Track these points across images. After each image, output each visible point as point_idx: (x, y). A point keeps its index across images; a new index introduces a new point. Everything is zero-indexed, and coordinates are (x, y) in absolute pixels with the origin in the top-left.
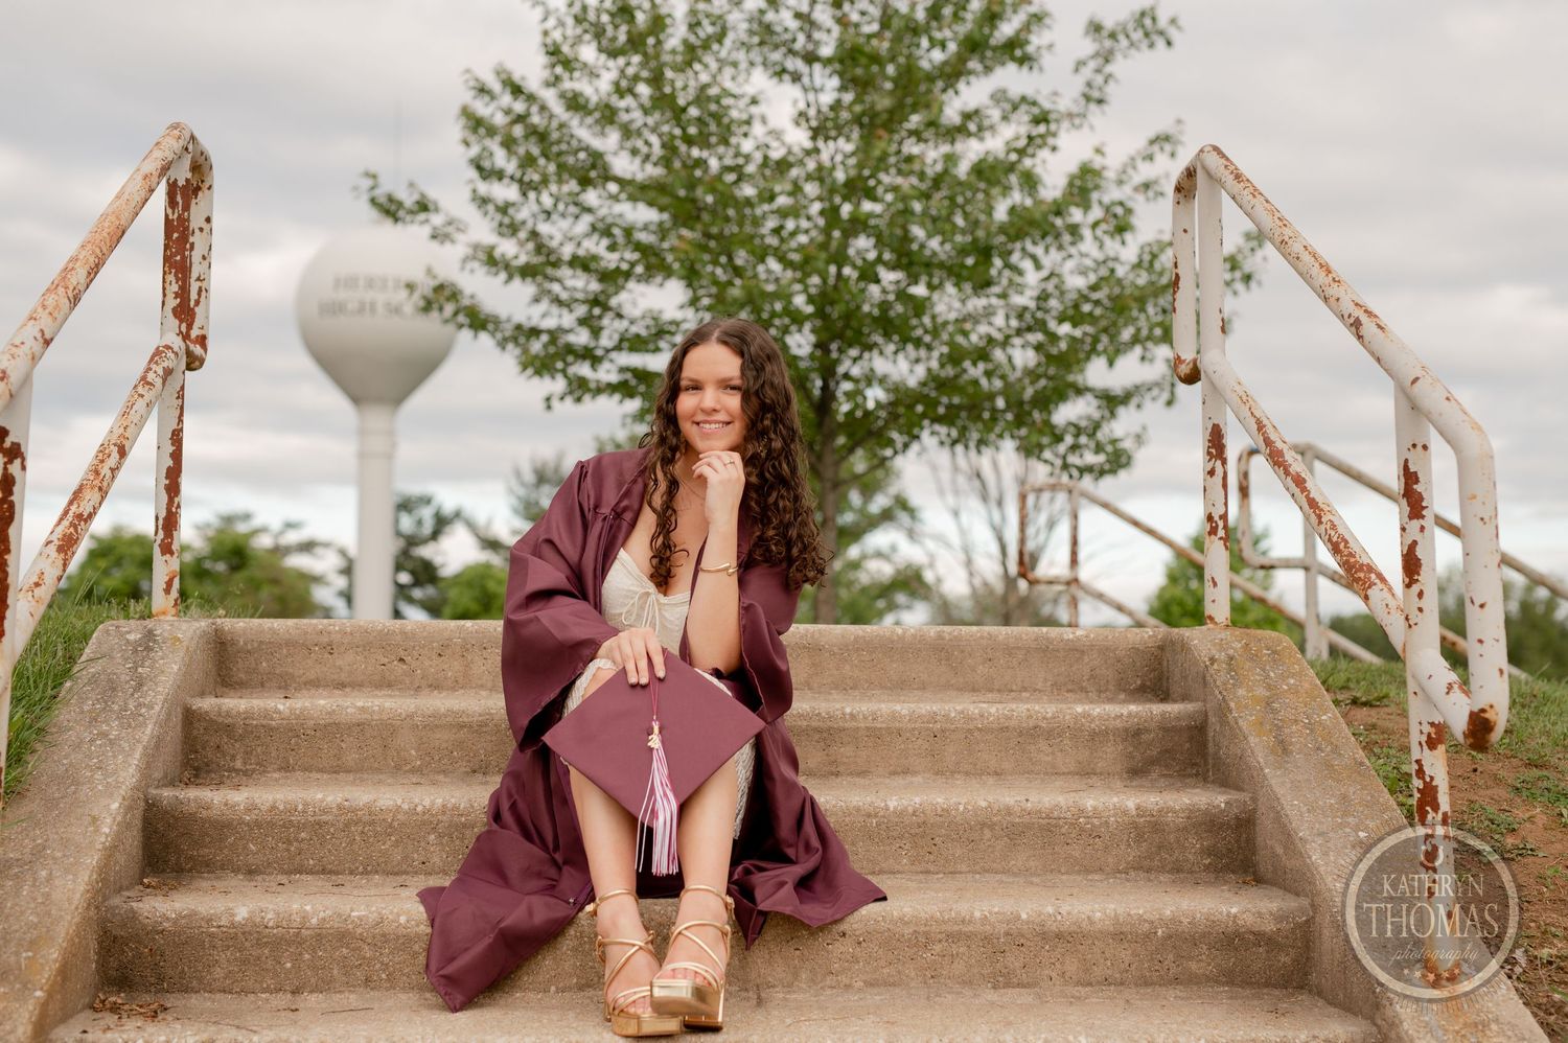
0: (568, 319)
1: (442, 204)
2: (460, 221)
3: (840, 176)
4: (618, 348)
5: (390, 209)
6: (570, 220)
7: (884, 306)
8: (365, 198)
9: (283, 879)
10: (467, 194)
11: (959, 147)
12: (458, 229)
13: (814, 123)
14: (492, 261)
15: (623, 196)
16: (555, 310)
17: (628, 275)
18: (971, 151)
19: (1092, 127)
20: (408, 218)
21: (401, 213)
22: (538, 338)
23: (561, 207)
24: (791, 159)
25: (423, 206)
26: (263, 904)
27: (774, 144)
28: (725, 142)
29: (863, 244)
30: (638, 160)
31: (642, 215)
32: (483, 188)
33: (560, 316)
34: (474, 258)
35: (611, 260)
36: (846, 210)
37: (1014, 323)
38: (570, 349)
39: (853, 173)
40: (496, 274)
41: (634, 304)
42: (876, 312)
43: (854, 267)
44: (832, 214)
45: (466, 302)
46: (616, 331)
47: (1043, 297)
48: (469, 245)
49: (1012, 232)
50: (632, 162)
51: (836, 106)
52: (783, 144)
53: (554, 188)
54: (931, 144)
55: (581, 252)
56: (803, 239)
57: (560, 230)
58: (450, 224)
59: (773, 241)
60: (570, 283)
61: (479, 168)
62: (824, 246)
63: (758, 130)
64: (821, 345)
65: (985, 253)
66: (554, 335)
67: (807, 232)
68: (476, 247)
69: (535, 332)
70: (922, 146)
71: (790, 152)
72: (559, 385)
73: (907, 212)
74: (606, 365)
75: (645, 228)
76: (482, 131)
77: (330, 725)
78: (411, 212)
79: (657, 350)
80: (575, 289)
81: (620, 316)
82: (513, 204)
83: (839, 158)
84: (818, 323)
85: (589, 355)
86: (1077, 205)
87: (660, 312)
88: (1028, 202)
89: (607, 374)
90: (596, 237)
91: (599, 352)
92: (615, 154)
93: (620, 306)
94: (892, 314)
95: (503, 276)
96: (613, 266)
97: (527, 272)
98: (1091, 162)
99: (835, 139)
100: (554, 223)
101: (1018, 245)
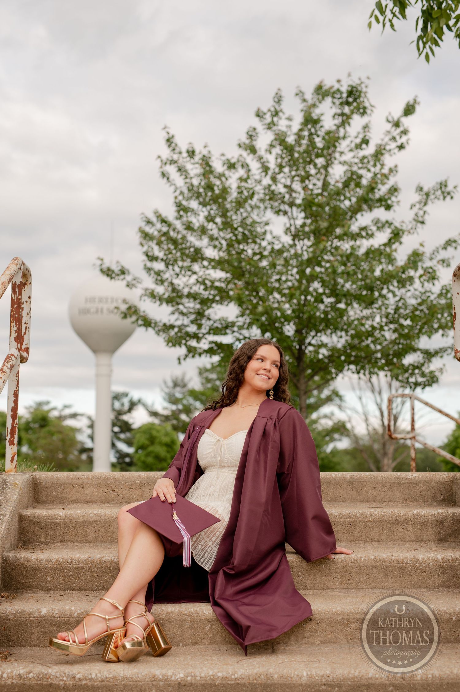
0: (186, 321)
1: (131, 271)
2: (138, 278)
3: (305, 257)
4: (209, 333)
5: (108, 273)
6: (187, 278)
7: (326, 313)
8: (98, 269)
9: (62, 593)
10: (142, 266)
11: (358, 243)
12: (138, 282)
13: (293, 233)
14: (152, 295)
15: (210, 267)
16: (181, 317)
17: (213, 301)
18: (364, 245)
19: (418, 234)
20: (117, 277)
21: (113, 275)
22: (173, 329)
23: (183, 272)
24: (284, 249)
25: (123, 272)
26: (53, 607)
27: (276, 242)
28: (255, 242)
29: (316, 285)
30: (216, 250)
31: (218, 274)
32: (149, 264)
33: (183, 320)
34: (146, 295)
35: (206, 294)
36: (308, 271)
37: (384, 320)
38: (187, 334)
39: (311, 255)
40: (155, 302)
41: (216, 314)
42: (322, 316)
43: (312, 296)
44: (302, 273)
45: (142, 314)
46: (208, 325)
47: (397, 309)
48: (143, 289)
49: (383, 280)
50: (214, 251)
51: (304, 225)
52: (280, 242)
53: (180, 263)
54: (345, 241)
55: (192, 291)
56: (290, 284)
57: (183, 282)
58: (135, 280)
59: (277, 285)
60: (187, 305)
61: (147, 255)
62: (299, 288)
63: (269, 237)
64: (298, 332)
65: (371, 289)
66: (180, 328)
67: (291, 281)
68: (146, 290)
69: (172, 327)
70: (342, 242)
71: (283, 246)
72: (183, 351)
73: (334, 272)
74: (203, 341)
75: (220, 280)
76: (148, 238)
77: (82, 521)
78: (118, 275)
79: (226, 334)
80: (189, 308)
81: (209, 319)
82: (162, 271)
83: (305, 248)
84: (297, 320)
85: (196, 337)
86: (412, 268)
87: (227, 318)
88: (390, 268)
89: (204, 345)
90: (198, 285)
91: (200, 335)
92: (207, 248)
93: (209, 315)
94: (330, 316)
95: (158, 303)
96: (206, 297)
97: (169, 301)
98: (418, 249)
99: (303, 240)
100: (180, 279)
101: (385, 287)
